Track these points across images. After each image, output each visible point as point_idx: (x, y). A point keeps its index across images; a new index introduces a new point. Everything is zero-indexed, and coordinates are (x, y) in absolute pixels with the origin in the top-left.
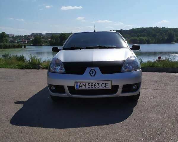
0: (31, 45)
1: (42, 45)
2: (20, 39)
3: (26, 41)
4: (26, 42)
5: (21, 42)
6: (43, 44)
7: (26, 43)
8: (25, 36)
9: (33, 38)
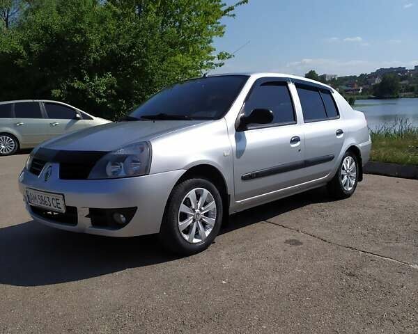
0: (370, 98)
1: (398, 97)
2: (347, 86)
3: (361, 88)
4: (360, 91)
5: (349, 90)
6: (403, 95)
7: (358, 94)
8: (362, 75)
9: (378, 81)
